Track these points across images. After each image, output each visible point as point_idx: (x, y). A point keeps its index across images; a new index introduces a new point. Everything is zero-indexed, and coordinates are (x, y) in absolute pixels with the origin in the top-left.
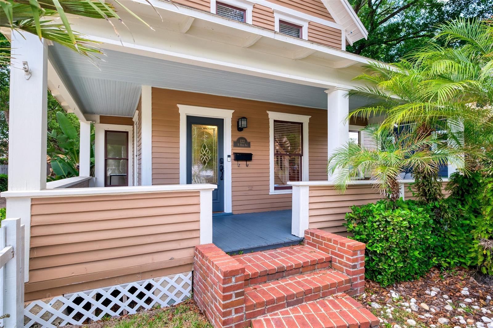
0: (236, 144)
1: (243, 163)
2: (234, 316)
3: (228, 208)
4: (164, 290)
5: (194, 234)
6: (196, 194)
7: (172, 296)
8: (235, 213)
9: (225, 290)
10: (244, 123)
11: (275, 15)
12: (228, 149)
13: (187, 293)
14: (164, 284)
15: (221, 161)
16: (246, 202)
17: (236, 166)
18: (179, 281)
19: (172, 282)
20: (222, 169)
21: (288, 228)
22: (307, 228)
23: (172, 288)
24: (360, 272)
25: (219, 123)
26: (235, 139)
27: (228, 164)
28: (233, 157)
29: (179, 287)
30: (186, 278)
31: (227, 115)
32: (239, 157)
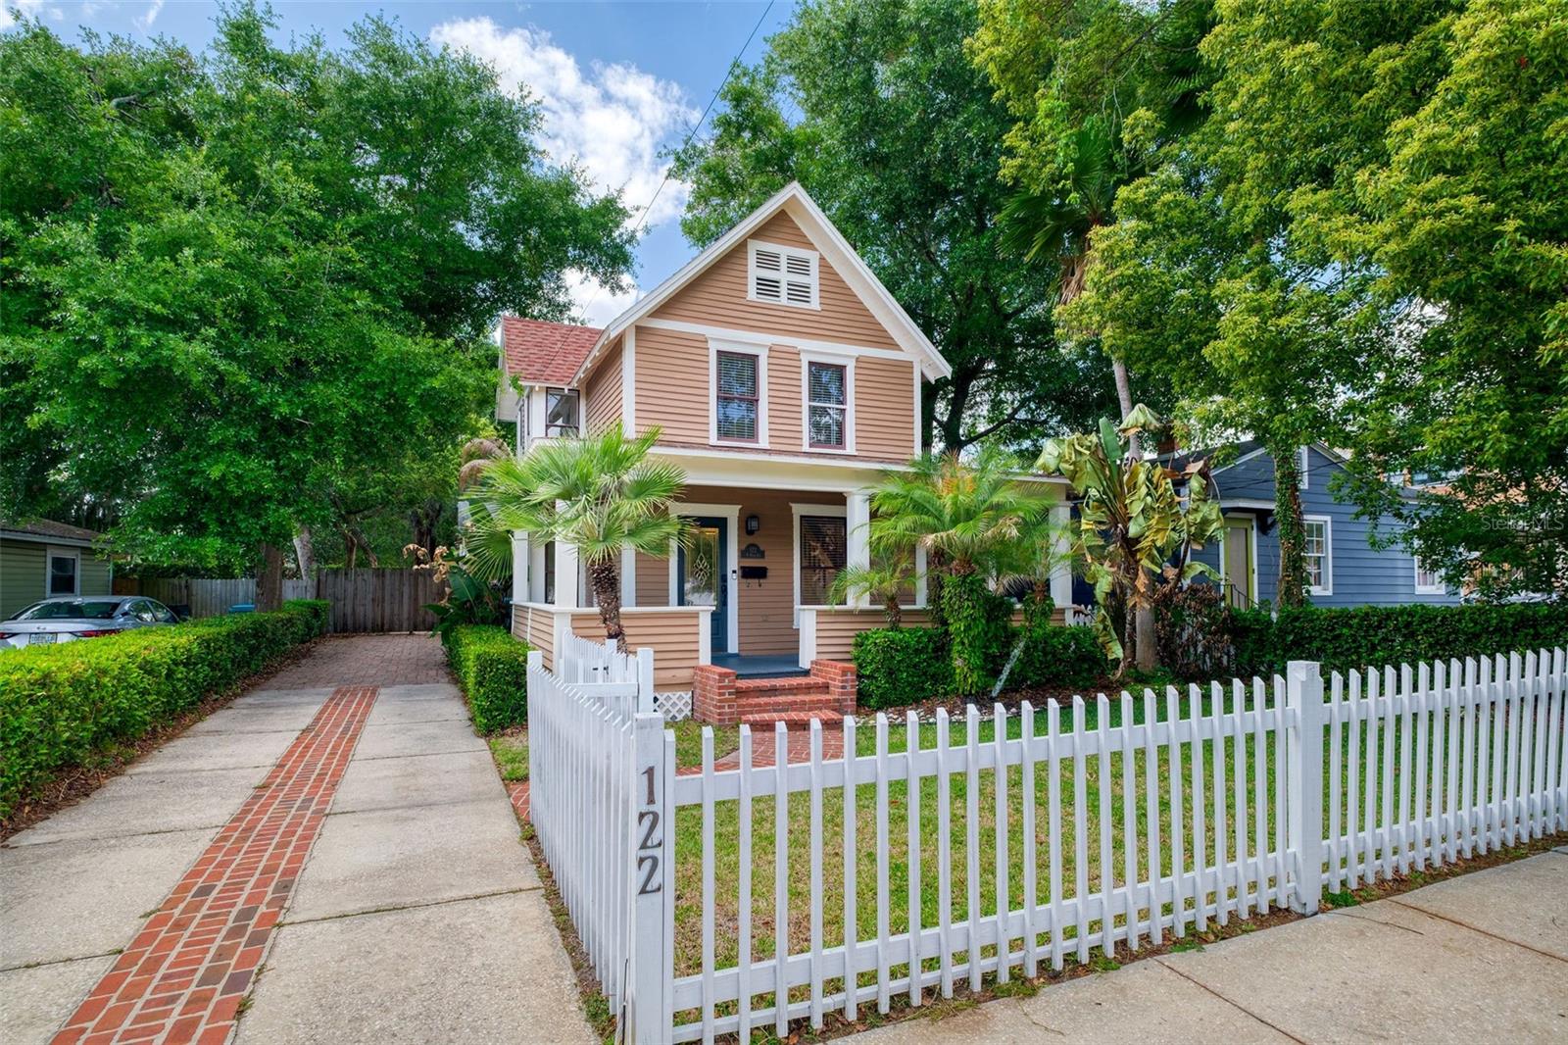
0: (744, 554)
1: (754, 582)
2: (727, 710)
3: (733, 647)
4: (668, 705)
5: (693, 655)
6: (696, 615)
7: (674, 712)
8: (743, 654)
9: (720, 688)
10: (754, 524)
11: (802, 356)
12: (733, 561)
13: (687, 711)
14: (668, 699)
15: (724, 578)
16: (758, 639)
17: (744, 587)
18: (680, 698)
19: (674, 699)
20: (724, 591)
21: (796, 662)
22: (814, 658)
23: (674, 704)
24: (852, 693)
25: (721, 523)
26: (743, 547)
27: (733, 583)
28: (739, 572)
29: (680, 705)
30: (687, 697)
31: (731, 512)
32: (747, 573)
